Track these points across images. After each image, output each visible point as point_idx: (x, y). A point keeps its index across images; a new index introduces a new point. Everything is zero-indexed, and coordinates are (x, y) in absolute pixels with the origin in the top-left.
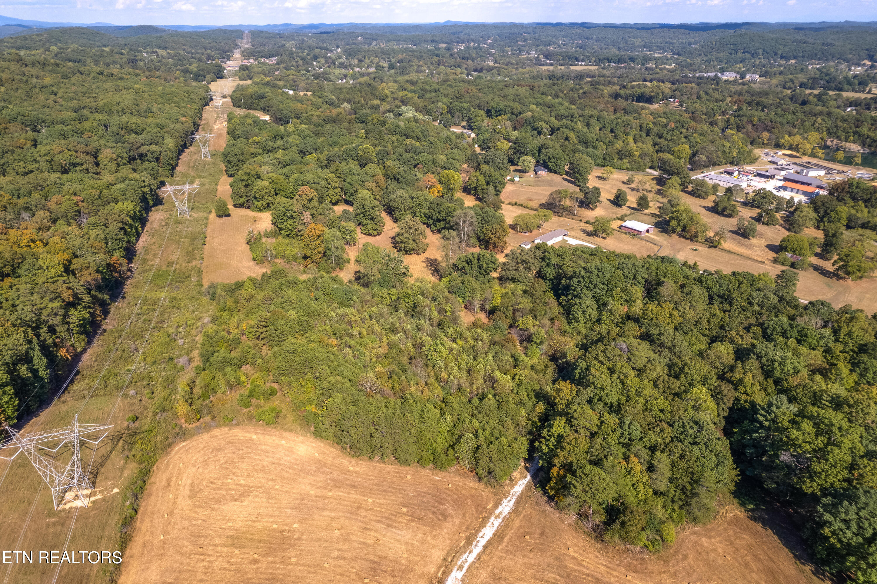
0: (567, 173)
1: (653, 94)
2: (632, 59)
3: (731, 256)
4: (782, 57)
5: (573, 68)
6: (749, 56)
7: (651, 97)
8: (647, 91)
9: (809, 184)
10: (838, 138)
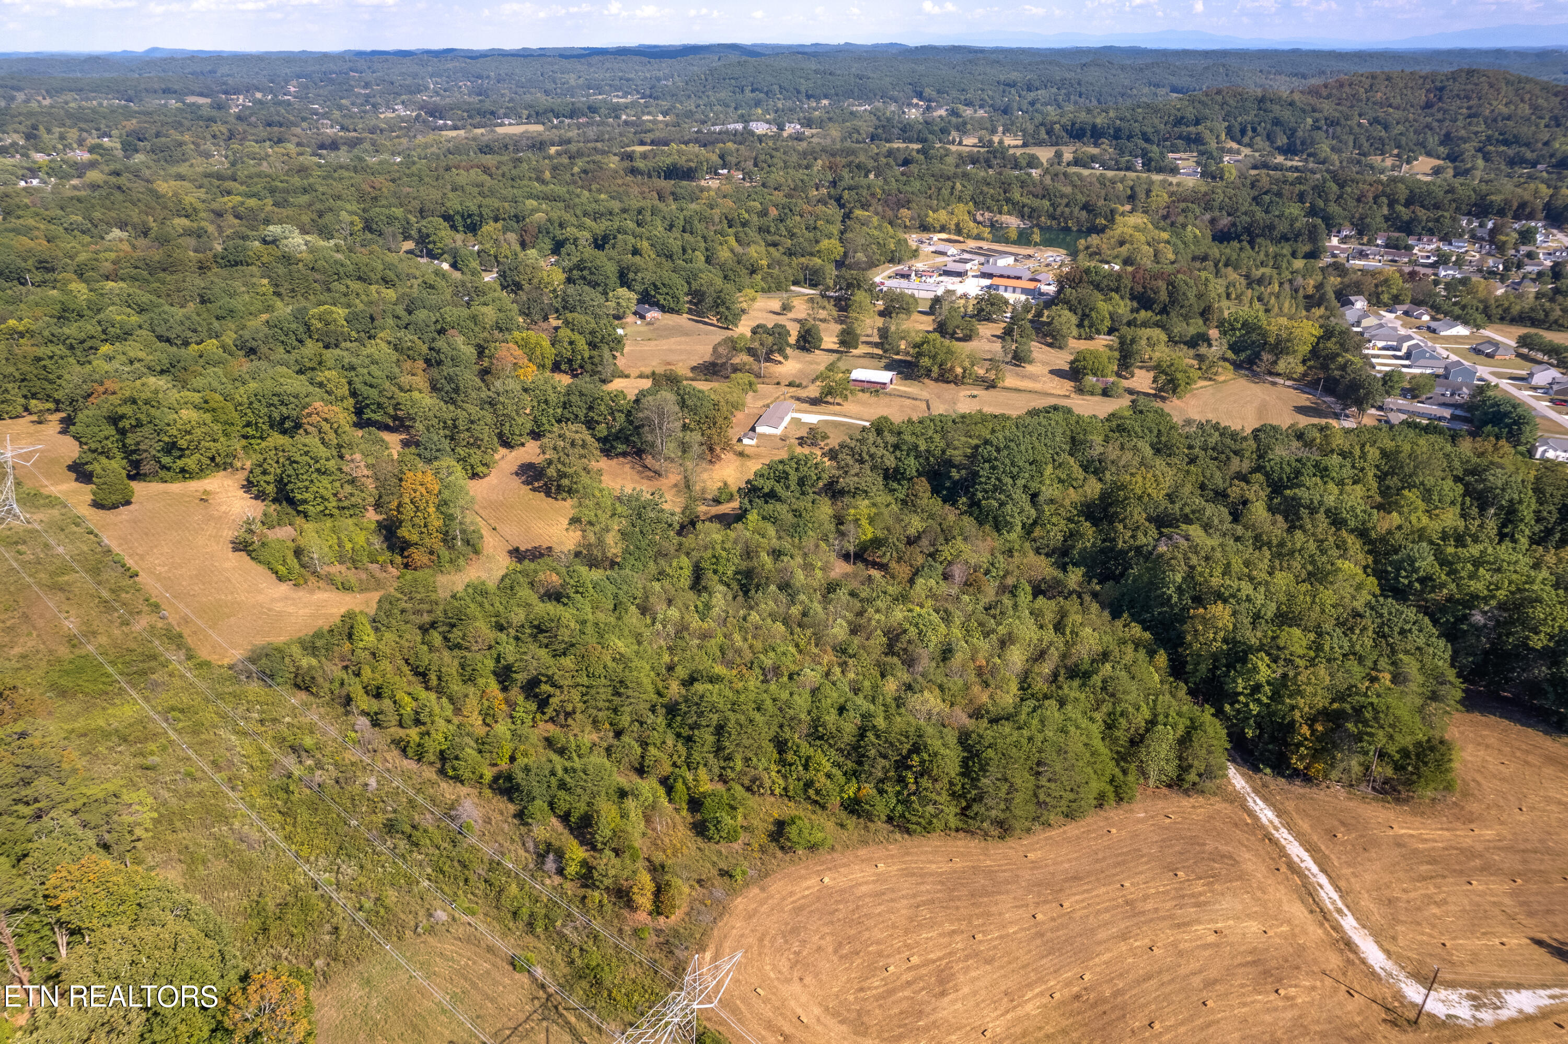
0: (690, 311)
1: (693, 165)
2: (593, 109)
3: (1023, 395)
4: (809, 97)
5: (500, 130)
6: (762, 95)
7: (690, 170)
8: (682, 161)
9: (1019, 278)
10: (989, 209)
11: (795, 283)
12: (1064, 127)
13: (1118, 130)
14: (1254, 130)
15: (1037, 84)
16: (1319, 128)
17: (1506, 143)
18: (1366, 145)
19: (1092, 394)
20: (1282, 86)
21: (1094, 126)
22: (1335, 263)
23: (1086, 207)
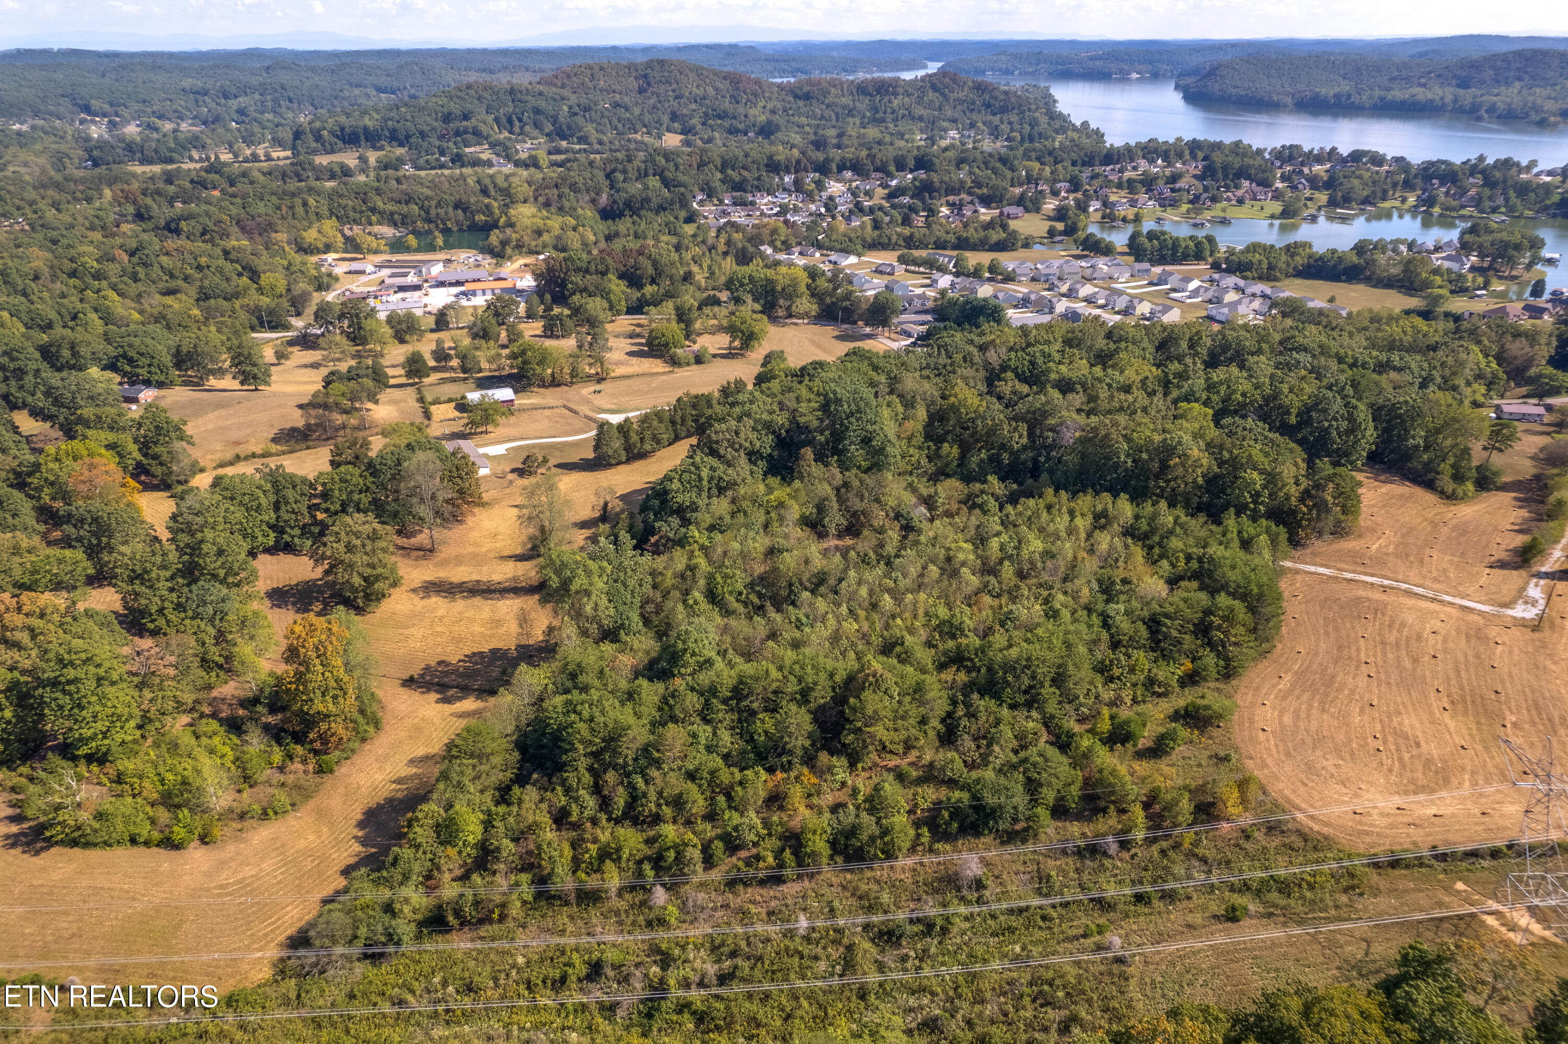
10: (356, 222)
11: (253, 329)
12: (332, 132)
13: (393, 131)
14: (520, 120)
15: (234, 90)
16: (576, 114)
17: (719, 117)
18: (620, 126)
19: (688, 364)
20: (522, 79)
21: (366, 128)
22: (729, 222)
23: (458, 205)
